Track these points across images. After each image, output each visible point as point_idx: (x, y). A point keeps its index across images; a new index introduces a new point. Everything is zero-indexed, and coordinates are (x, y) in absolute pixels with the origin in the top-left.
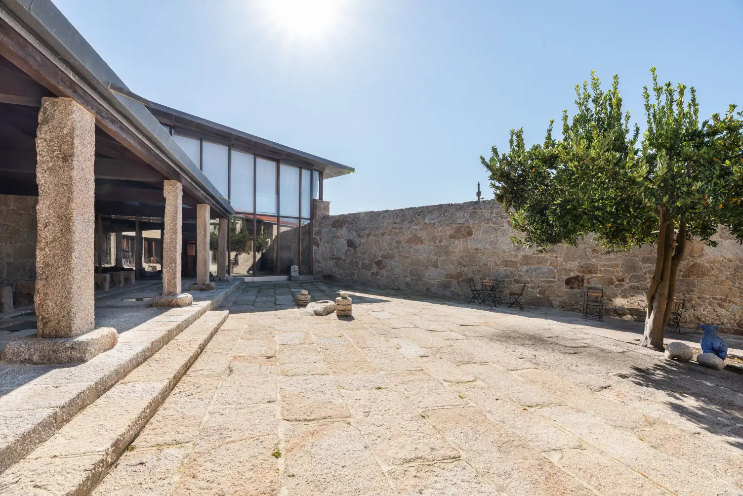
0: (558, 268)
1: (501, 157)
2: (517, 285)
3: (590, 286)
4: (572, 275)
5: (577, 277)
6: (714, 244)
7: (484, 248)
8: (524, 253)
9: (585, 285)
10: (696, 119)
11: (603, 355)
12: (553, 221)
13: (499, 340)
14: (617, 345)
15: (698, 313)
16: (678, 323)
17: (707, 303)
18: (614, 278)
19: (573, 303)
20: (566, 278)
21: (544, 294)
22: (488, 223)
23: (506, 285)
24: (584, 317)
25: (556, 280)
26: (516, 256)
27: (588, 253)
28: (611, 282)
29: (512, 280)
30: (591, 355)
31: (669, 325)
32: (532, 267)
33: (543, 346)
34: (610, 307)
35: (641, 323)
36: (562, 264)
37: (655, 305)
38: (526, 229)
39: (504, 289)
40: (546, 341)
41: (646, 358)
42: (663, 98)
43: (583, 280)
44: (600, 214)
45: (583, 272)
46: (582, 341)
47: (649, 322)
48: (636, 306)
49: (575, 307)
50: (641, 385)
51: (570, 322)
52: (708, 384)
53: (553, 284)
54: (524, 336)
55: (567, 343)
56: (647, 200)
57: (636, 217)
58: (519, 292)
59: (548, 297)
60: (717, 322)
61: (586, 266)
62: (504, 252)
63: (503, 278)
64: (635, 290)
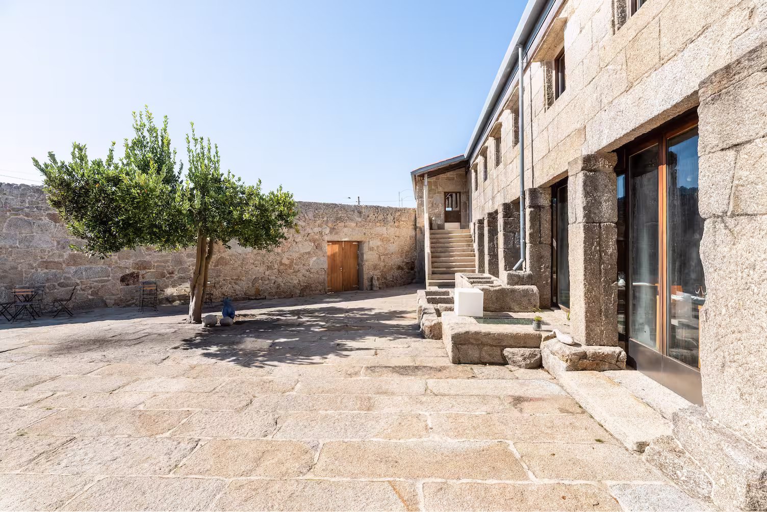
0: (113, 266)
1: (59, 164)
2: (63, 289)
3: (145, 280)
4: (128, 272)
5: (132, 274)
6: (229, 247)
7: (11, 247)
8: (71, 253)
9: (140, 281)
10: (219, 166)
11: (161, 338)
12: (117, 232)
13: (60, 354)
14: (170, 328)
15: (223, 290)
16: (211, 300)
17: (228, 283)
18: (165, 271)
19: (129, 298)
20: (121, 275)
21: (97, 294)
22: (17, 215)
23: (48, 291)
24: (141, 311)
25: (110, 278)
26: (61, 256)
27: (143, 251)
28: (163, 275)
29: (56, 284)
30: (152, 341)
31: (206, 303)
32: (83, 267)
33: (109, 346)
34: (161, 297)
35: (186, 306)
36: (116, 262)
37: (196, 292)
38: (87, 237)
39: (44, 296)
40: (111, 340)
41: (190, 331)
42: (199, 146)
43: (138, 276)
44: (157, 231)
45: (138, 269)
46: (143, 332)
47: (192, 305)
48: (183, 293)
49: (131, 302)
50: (187, 349)
51: (129, 318)
52: (224, 336)
53: (108, 283)
54: (86, 343)
55: (131, 337)
56: (189, 226)
57: (182, 236)
58: (68, 298)
59: (102, 297)
60: (234, 294)
61: (140, 263)
62: (43, 251)
63: (43, 283)
64: (182, 280)
